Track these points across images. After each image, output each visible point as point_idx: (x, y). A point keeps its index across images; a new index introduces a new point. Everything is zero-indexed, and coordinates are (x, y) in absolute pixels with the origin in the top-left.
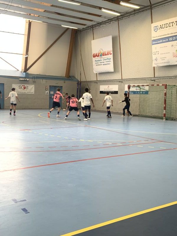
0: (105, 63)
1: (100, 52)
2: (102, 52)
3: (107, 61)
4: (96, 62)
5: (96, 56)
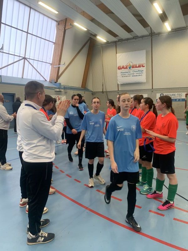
0: (135, 75)
2: (131, 64)
3: (139, 72)
4: (122, 74)
5: (122, 68)
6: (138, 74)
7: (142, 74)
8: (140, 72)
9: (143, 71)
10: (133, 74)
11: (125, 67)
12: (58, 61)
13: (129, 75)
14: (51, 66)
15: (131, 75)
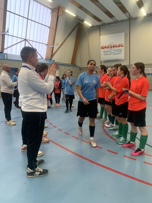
0: (116, 53)
1: (110, 45)
2: (112, 45)
3: (118, 51)
4: (104, 52)
5: (105, 47)
6: (118, 53)
7: (121, 53)
8: (120, 51)
9: (122, 50)
10: (114, 53)
11: (107, 47)
12: (52, 42)
13: (110, 54)
14: (46, 47)
15: (112, 53)
